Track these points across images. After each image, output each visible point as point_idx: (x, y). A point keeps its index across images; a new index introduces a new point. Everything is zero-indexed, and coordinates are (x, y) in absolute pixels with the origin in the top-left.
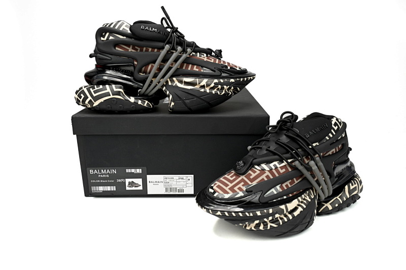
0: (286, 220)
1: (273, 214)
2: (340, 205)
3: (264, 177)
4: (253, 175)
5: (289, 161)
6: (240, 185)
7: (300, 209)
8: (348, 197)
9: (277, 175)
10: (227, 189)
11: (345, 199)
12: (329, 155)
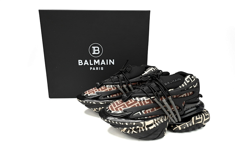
0: (143, 130)
1: (135, 126)
2: (187, 128)
3: (136, 104)
4: (130, 103)
5: (152, 98)
6: (121, 107)
7: (154, 126)
8: (194, 124)
9: (144, 105)
10: (114, 108)
11: (191, 125)
12: (182, 97)
